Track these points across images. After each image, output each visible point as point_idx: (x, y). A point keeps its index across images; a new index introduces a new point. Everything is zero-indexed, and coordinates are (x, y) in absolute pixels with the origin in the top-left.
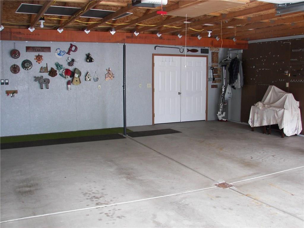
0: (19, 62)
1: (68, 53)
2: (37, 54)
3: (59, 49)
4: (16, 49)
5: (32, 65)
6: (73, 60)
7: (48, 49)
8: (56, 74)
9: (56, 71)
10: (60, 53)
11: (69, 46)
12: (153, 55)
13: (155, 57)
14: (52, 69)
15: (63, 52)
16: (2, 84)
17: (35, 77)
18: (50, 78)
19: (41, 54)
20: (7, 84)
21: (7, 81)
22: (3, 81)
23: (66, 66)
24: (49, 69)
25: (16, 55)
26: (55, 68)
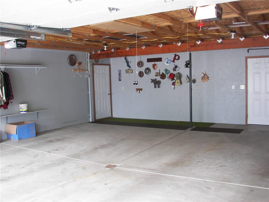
0: (143, 69)
1: (174, 61)
2: (153, 63)
3: (167, 59)
4: (142, 60)
5: (150, 71)
6: (176, 67)
7: (160, 60)
8: (165, 77)
9: (165, 75)
10: (168, 62)
11: (174, 55)
12: (247, 58)
13: (249, 60)
14: (163, 73)
15: (170, 61)
16: (134, 84)
17: (151, 80)
18: (161, 80)
19: (156, 63)
20: (137, 84)
21: (136, 82)
22: (134, 82)
23: (172, 71)
24: (161, 73)
25: (140, 65)
26: (164, 72)
